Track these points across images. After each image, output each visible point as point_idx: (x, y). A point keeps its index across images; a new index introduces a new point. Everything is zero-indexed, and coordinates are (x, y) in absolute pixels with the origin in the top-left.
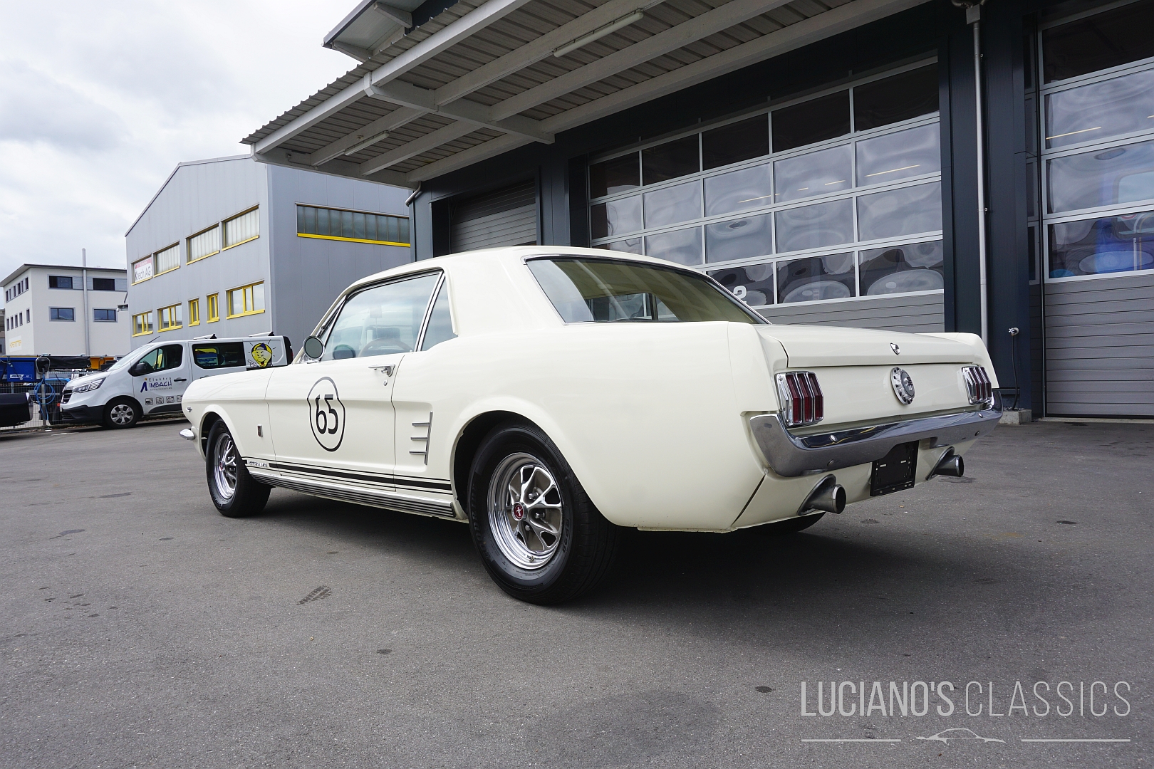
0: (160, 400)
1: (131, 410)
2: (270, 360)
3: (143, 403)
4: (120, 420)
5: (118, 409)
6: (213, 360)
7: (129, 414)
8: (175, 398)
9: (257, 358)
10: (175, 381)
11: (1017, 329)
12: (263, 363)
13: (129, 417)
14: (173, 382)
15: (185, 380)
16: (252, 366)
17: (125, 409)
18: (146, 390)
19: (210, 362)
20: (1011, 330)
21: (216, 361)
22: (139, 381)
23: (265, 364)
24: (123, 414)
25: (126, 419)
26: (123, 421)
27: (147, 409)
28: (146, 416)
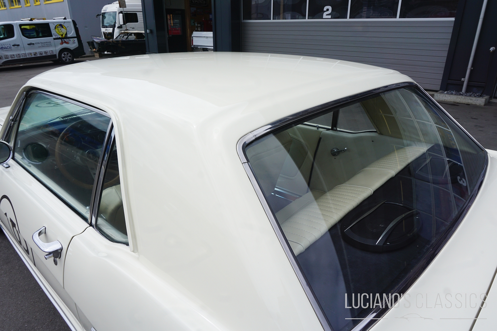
0: (6, 57)
2: (66, 34)
6: (33, 33)
8: (15, 56)
9: (58, 32)
10: (13, 46)
12: (62, 35)
15: (19, 45)
16: (56, 37)
19: (32, 35)
21: (35, 34)
23: (64, 36)
28: (2, 65)
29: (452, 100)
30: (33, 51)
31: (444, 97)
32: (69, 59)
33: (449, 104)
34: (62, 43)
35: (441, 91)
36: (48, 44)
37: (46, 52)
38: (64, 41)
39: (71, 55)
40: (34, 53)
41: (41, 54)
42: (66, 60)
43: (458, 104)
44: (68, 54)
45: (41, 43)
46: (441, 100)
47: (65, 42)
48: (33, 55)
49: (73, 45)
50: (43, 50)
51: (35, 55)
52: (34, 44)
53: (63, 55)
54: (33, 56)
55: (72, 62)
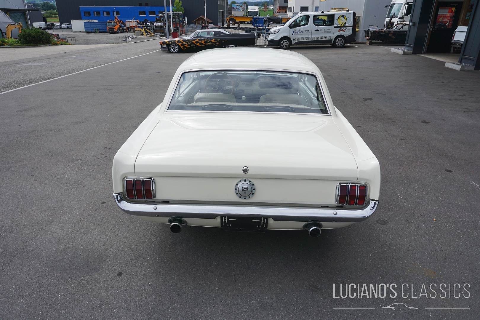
0: (298, 39)
1: (288, 42)
3: (292, 40)
4: (284, 46)
5: (283, 42)
7: (287, 44)
8: (304, 38)
9: (340, 22)
10: (305, 31)
13: (287, 45)
14: (304, 31)
15: (309, 31)
16: (336, 26)
17: (286, 41)
18: (294, 34)
19: (320, 23)
22: (292, 30)
23: (342, 25)
24: (285, 43)
25: (286, 45)
26: (285, 46)
27: (294, 42)
28: (293, 45)
30: (316, 36)
32: (341, 44)
34: (339, 31)
36: (329, 31)
37: (325, 38)
38: (341, 29)
39: (343, 41)
40: (317, 37)
41: (321, 38)
42: (338, 45)
44: (341, 40)
45: (324, 30)
47: (343, 30)
48: (316, 38)
49: (347, 32)
50: (323, 35)
51: (317, 39)
52: (319, 30)
53: (337, 41)
54: (316, 40)
55: (343, 47)
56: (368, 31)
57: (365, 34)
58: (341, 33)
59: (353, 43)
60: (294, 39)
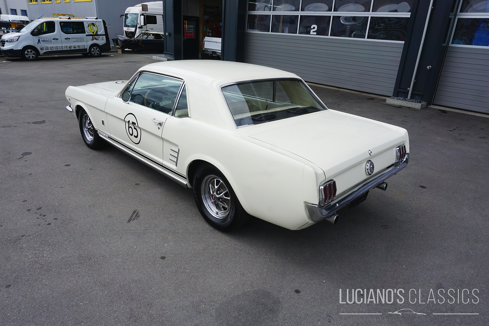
0: (47, 48)
1: (34, 52)
2: (97, 32)
3: (39, 49)
4: (30, 57)
5: (28, 52)
6: (70, 30)
7: (34, 54)
8: (54, 48)
9: (90, 30)
10: (53, 39)
11: (430, 66)
12: (93, 33)
13: (33, 56)
14: (52, 40)
15: (58, 39)
16: (89, 34)
17: (31, 51)
18: (40, 43)
19: (69, 31)
20: (428, 67)
21: (71, 30)
22: (36, 38)
23: (95, 33)
24: (30, 54)
25: (32, 56)
27: (42, 52)
28: (42, 55)
29: (399, 104)
30: (68, 45)
31: (393, 101)
32: (97, 53)
33: (396, 107)
34: (93, 39)
35: (393, 97)
36: (81, 40)
37: (79, 46)
38: (94, 38)
39: (99, 50)
40: (69, 47)
41: (75, 47)
42: (95, 54)
43: (402, 107)
44: (97, 49)
45: (76, 38)
46: (391, 103)
47: (96, 39)
49: (101, 41)
50: (77, 44)
52: (70, 39)
53: (92, 50)
54: (68, 49)
55: (100, 56)
56: (116, 39)
57: (114, 43)
58: (95, 41)
59: (109, 52)
60: (41, 49)
